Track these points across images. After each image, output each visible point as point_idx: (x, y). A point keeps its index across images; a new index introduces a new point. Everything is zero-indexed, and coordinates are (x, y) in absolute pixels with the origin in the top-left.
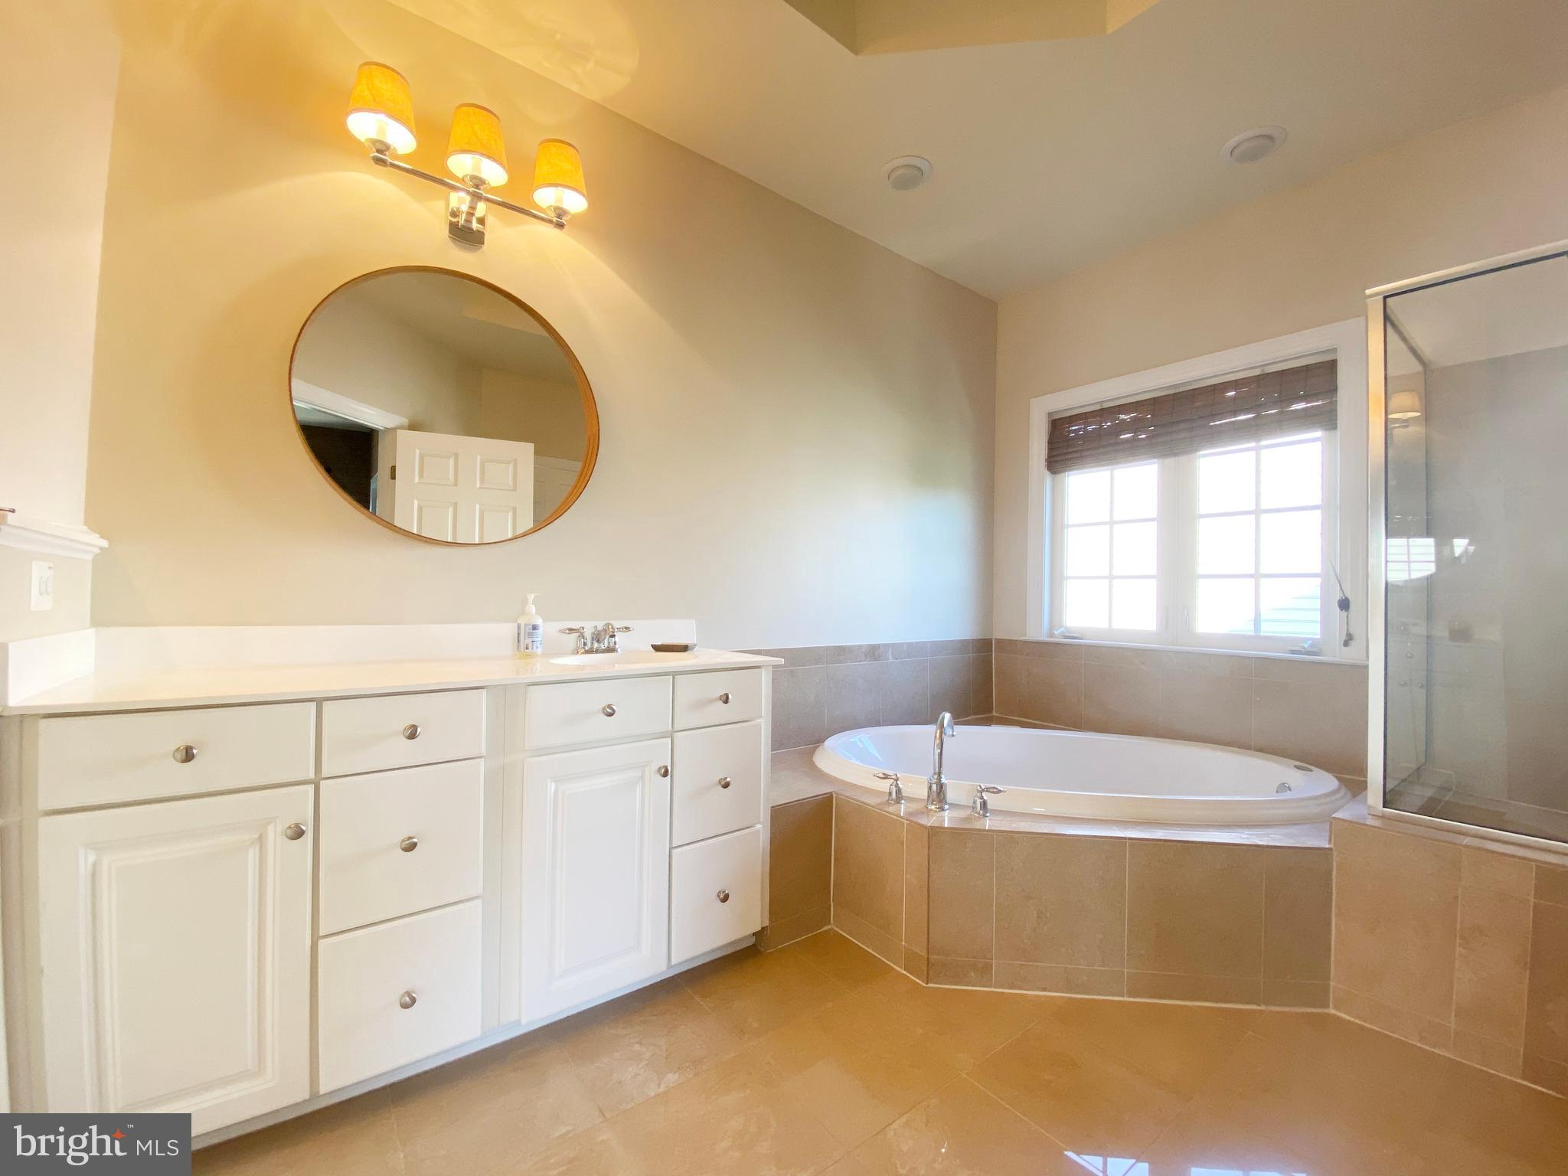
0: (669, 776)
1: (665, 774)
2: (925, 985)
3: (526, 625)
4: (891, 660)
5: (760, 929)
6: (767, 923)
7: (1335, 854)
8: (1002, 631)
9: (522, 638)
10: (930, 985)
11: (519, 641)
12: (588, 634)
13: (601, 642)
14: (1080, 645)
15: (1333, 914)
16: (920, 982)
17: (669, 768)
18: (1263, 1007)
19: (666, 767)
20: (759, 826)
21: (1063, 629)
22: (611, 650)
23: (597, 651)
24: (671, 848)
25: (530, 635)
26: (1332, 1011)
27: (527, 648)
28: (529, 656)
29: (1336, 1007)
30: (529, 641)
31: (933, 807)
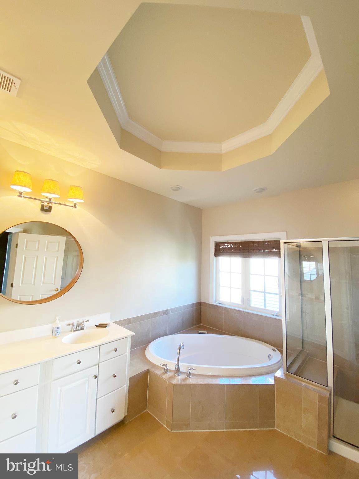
0: (97, 378)
1: (96, 378)
2: (170, 431)
3: (55, 328)
4: (171, 313)
5: (124, 417)
6: (126, 414)
7: (275, 385)
8: (203, 300)
9: (54, 332)
10: (173, 431)
11: (53, 332)
12: (75, 325)
13: (80, 327)
14: (222, 307)
15: (276, 402)
16: (170, 430)
17: (97, 376)
18: (259, 429)
19: (96, 376)
20: (125, 385)
21: (219, 301)
22: (82, 329)
23: (78, 330)
24: (97, 399)
25: (56, 331)
26: (276, 428)
27: (55, 335)
28: (56, 337)
29: (277, 428)
30: (56, 333)
31: (176, 375)
